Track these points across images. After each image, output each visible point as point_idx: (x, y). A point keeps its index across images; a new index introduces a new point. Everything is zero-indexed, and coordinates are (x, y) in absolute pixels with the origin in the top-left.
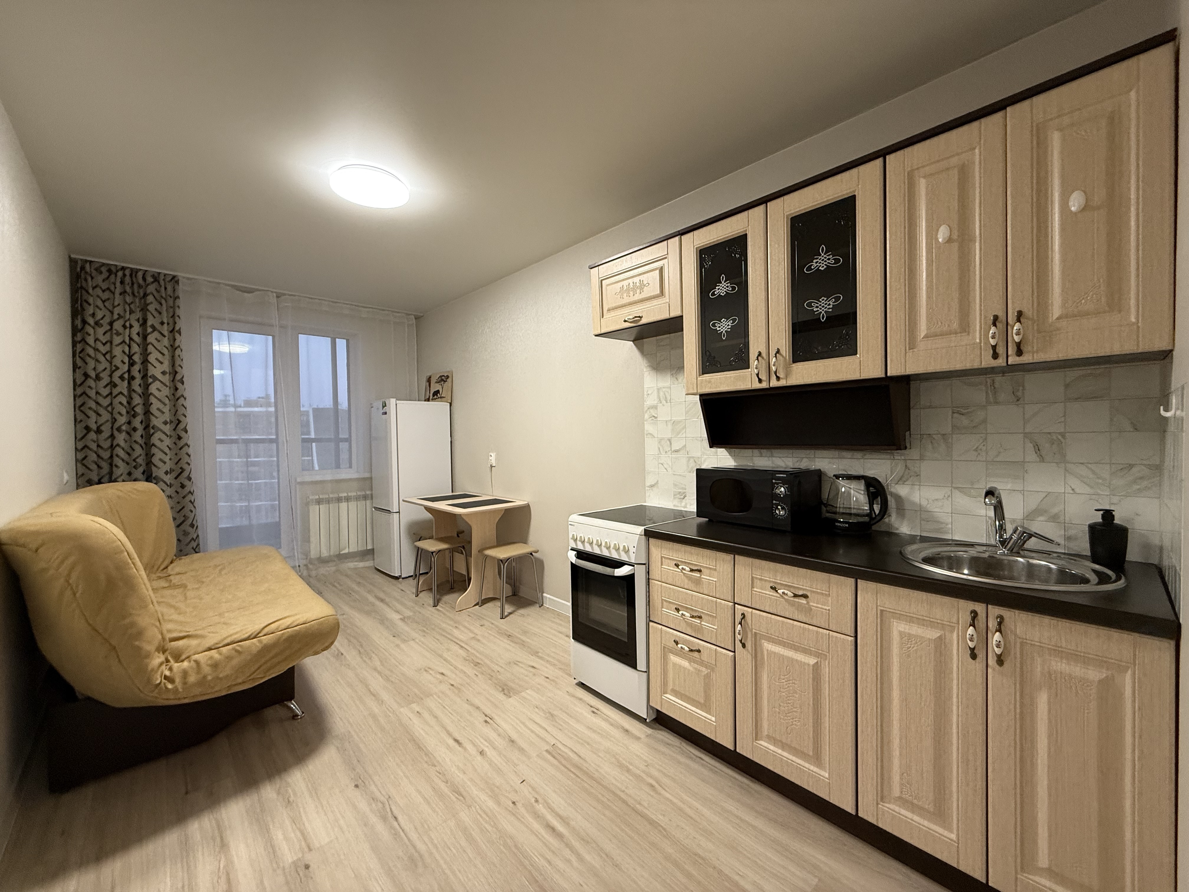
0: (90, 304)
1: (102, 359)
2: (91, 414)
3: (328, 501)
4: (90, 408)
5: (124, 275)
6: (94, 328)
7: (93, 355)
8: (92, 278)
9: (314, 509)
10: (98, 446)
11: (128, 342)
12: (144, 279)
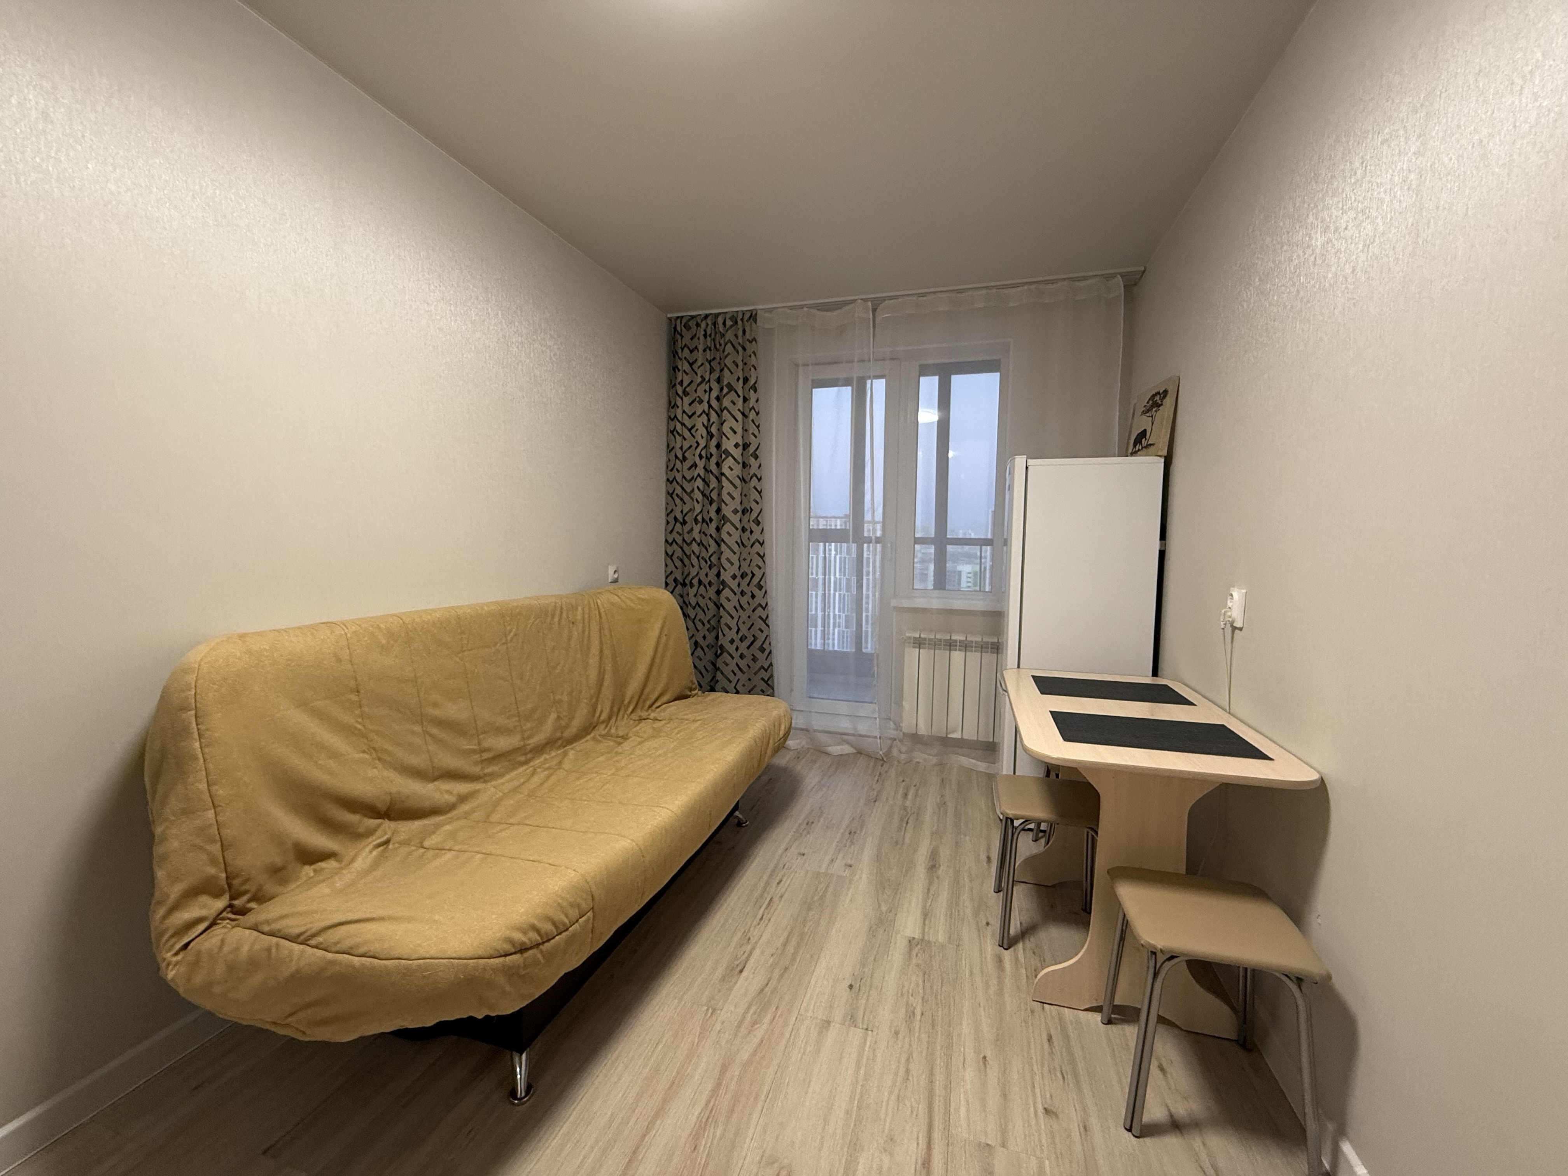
0: (679, 370)
1: (687, 434)
2: (678, 501)
3: (935, 645)
4: (677, 495)
5: (707, 325)
6: (682, 399)
7: (680, 432)
8: (682, 337)
9: (912, 655)
10: (684, 540)
11: (706, 411)
12: (724, 323)
